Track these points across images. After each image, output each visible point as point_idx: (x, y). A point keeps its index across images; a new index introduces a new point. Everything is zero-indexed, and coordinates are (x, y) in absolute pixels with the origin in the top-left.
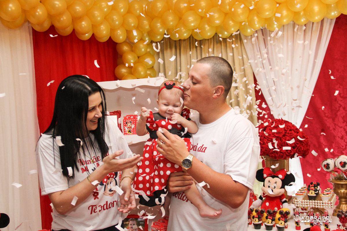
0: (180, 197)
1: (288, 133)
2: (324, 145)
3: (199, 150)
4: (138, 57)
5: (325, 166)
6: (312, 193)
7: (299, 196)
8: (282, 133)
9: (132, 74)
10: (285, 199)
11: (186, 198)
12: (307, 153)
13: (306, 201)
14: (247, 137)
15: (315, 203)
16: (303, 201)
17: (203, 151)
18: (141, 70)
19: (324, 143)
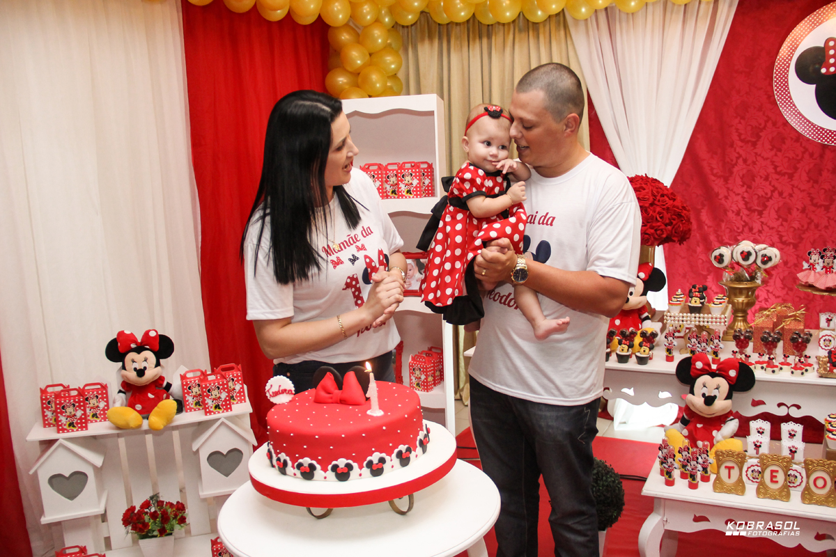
0: (502, 301)
1: (659, 201)
2: (706, 225)
3: (541, 222)
4: (370, 55)
5: (715, 257)
6: (696, 302)
7: (674, 307)
8: (648, 199)
9: (358, 87)
10: (646, 314)
11: (515, 302)
12: (688, 236)
13: (685, 314)
14: (625, 201)
15: (699, 318)
16: (681, 314)
17: (549, 223)
18: (376, 79)
19: (707, 222)
